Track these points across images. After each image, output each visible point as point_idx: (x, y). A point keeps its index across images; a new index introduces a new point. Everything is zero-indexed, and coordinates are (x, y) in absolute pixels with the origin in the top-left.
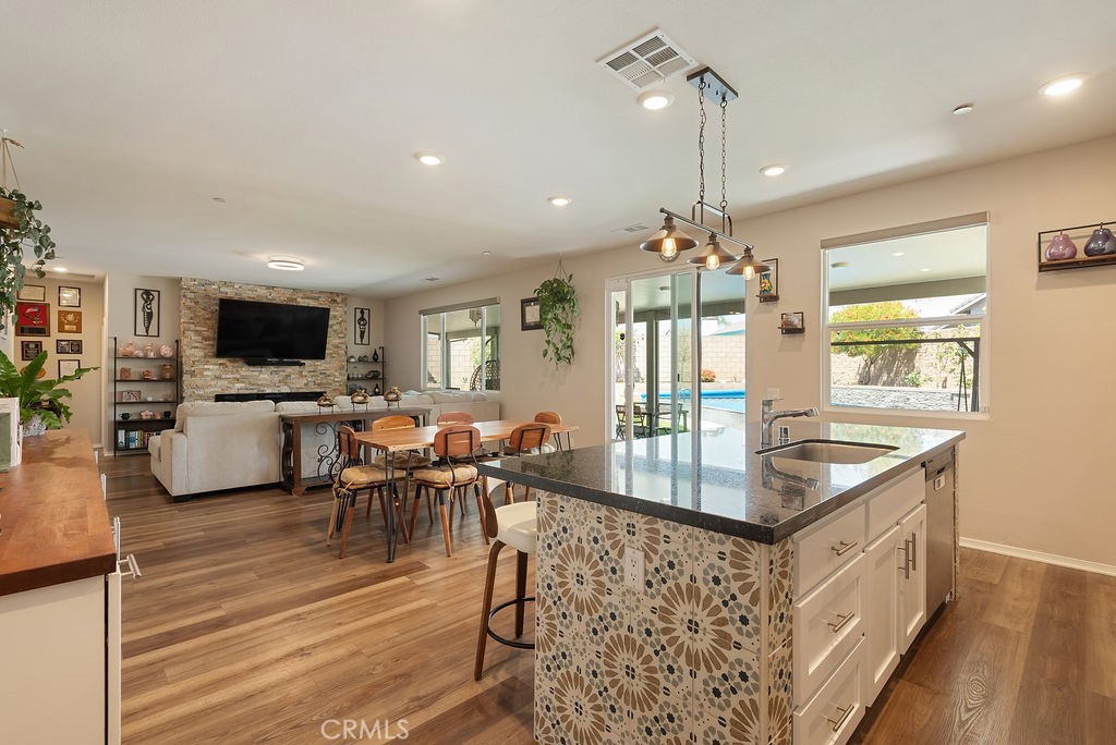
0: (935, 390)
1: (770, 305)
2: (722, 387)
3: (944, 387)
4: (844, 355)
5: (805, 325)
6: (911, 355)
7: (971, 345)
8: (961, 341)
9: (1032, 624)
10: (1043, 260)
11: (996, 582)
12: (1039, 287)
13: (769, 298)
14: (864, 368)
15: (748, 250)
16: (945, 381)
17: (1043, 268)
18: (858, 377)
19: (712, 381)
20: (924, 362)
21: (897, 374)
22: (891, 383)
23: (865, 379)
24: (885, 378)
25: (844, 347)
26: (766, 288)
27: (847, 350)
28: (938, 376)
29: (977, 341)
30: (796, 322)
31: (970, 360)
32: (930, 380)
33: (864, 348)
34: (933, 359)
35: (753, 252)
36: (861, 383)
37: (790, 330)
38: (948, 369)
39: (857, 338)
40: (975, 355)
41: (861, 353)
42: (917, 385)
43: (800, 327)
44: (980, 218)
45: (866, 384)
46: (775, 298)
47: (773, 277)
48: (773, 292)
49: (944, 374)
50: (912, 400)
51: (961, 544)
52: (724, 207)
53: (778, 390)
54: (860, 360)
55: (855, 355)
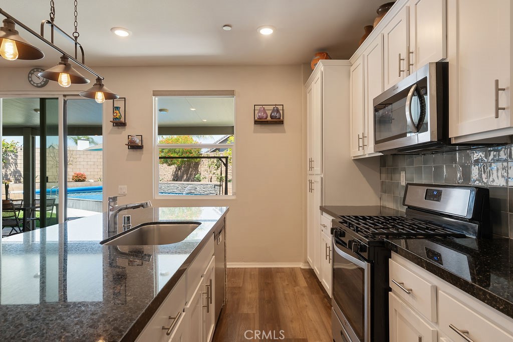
0: (207, 183)
1: (120, 129)
2: (91, 185)
3: (211, 181)
4: (165, 165)
5: (144, 144)
6: (197, 164)
7: (224, 160)
8: (220, 158)
9: (258, 306)
10: (256, 119)
11: (241, 286)
12: (255, 132)
13: (119, 124)
14: (175, 172)
15: (99, 80)
16: (211, 178)
17: (256, 122)
18: (172, 177)
19: (83, 181)
20: (202, 169)
21: (191, 175)
22: (188, 180)
23: (176, 178)
24: (185, 177)
25: (165, 160)
26: (118, 117)
27: (166, 162)
28: (208, 176)
29: (227, 158)
30: (138, 141)
31: (224, 168)
32: (205, 178)
33: (175, 161)
34: (206, 167)
35: (103, 82)
36: (174, 180)
37: (135, 146)
38: (212, 172)
39: (172, 155)
40: (226, 165)
41: (173, 164)
42: (200, 181)
43: (140, 144)
44: (231, 93)
45: (177, 181)
46: (123, 125)
47: (122, 110)
48: (122, 120)
49: (211, 175)
50: (198, 189)
51: (228, 267)
52: (76, 37)
53: (126, 186)
54: (173, 168)
55: (172, 164)
